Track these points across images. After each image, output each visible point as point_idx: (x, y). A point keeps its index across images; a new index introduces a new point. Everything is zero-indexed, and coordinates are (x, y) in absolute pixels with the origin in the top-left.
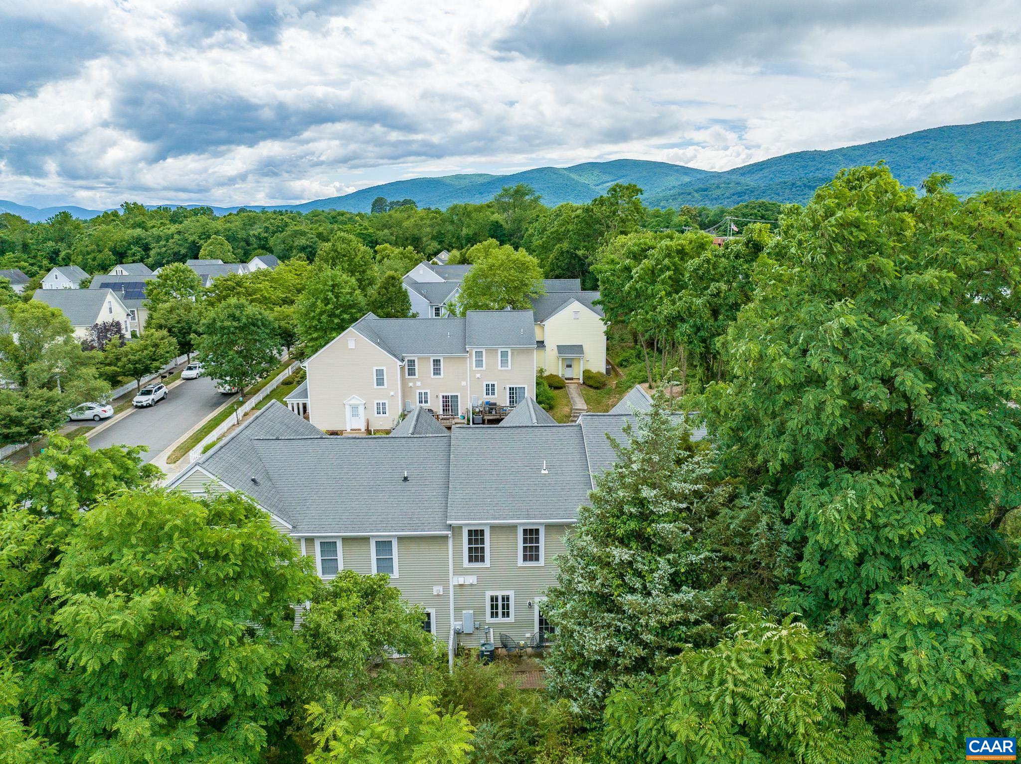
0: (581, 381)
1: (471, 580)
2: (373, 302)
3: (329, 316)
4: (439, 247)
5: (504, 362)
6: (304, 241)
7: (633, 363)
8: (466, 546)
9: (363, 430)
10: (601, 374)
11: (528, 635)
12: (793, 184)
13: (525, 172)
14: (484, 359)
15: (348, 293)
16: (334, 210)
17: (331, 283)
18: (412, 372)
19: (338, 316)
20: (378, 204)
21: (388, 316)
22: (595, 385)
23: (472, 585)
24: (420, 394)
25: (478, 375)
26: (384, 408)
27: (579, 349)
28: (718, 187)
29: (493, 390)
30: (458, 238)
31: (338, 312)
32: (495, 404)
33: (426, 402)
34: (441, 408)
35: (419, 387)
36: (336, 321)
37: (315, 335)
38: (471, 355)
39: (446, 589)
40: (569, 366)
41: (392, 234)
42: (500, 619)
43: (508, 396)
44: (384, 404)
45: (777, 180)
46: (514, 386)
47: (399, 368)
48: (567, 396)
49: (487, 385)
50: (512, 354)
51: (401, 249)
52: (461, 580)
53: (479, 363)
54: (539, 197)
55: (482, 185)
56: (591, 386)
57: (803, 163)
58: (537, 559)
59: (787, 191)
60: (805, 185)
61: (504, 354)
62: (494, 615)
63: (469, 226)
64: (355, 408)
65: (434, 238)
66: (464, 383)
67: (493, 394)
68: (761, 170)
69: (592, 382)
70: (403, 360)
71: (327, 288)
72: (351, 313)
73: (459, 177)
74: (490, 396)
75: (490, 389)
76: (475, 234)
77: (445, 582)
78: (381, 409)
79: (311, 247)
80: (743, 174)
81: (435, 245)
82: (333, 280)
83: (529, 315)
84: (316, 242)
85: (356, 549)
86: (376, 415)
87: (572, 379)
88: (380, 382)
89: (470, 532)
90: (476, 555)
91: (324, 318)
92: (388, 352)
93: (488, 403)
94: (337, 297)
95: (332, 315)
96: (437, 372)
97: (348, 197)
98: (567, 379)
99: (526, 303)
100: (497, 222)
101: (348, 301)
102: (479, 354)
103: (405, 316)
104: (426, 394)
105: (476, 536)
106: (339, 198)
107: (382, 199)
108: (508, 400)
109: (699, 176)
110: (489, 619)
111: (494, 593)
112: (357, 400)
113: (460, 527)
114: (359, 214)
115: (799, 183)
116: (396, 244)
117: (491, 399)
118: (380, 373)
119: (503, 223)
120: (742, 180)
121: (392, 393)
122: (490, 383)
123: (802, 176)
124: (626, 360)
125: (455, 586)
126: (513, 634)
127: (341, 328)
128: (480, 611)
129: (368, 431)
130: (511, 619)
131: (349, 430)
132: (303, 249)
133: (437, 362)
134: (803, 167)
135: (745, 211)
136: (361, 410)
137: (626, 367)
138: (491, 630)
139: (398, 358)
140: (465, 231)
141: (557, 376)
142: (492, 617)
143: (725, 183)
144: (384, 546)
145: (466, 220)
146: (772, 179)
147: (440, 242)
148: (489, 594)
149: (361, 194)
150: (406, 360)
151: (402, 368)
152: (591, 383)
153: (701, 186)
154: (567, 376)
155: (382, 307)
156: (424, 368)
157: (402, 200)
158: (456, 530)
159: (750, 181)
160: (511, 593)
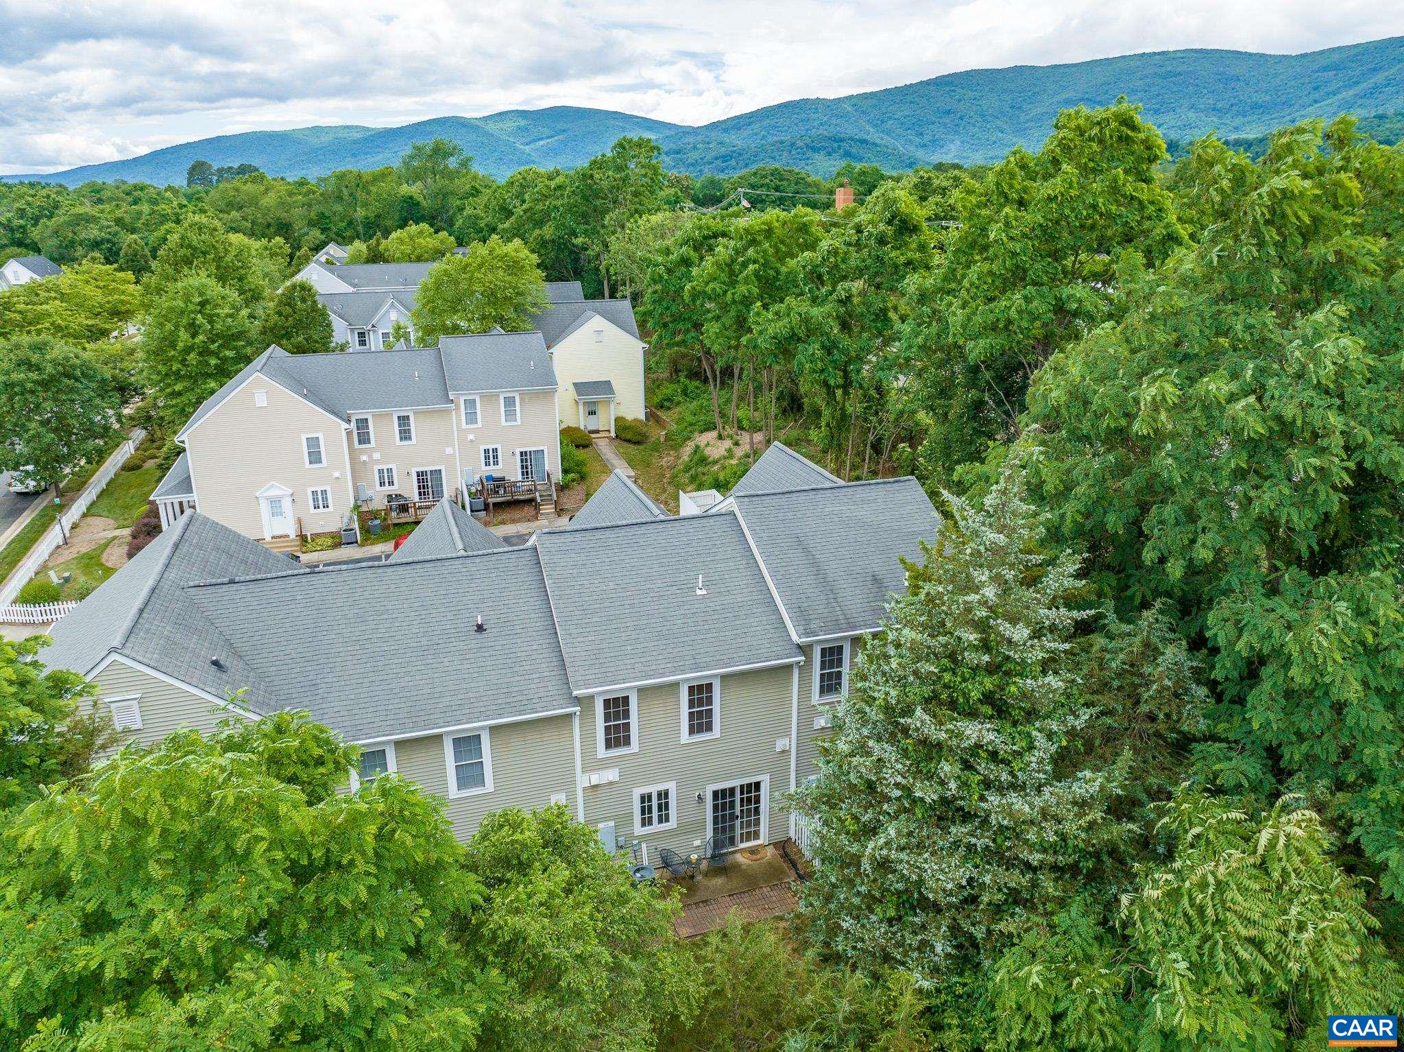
0: (613, 434)
1: (611, 775)
2: (271, 329)
3: (200, 354)
4: (323, 237)
5: (510, 414)
6: (96, 232)
7: (678, 403)
8: (600, 724)
9: (293, 536)
10: (640, 421)
11: (697, 843)
12: (793, 144)
13: (419, 124)
14: (478, 411)
15: (228, 316)
16: (124, 183)
17: (198, 300)
18: (364, 439)
19: (215, 354)
20: (198, 171)
21: (300, 350)
22: (635, 439)
23: (611, 783)
24: (381, 471)
25: (471, 437)
26: (325, 499)
27: (605, 387)
28: (695, 148)
29: (496, 457)
30: (350, 223)
31: (213, 347)
32: (503, 479)
33: (391, 483)
34: (416, 491)
35: (377, 462)
36: (213, 361)
37: (178, 387)
38: (457, 408)
39: (571, 796)
40: (593, 413)
41: (244, 219)
42: (656, 827)
43: (519, 464)
44: (324, 492)
45: (771, 139)
46: (528, 449)
47: (344, 434)
48: (598, 457)
49: (487, 451)
50: (522, 400)
51: (264, 241)
52: (595, 779)
53: (471, 417)
54: (469, 159)
55: (355, 142)
56: (629, 441)
57: (803, 116)
58: (709, 728)
59: (785, 154)
60: (807, 146)
61: (510, 402)
62: (646, 822)
63: (365, 205)
64: (275, 503)
65: (312, 224)
66: (449, 450)
67: (496, 463)
68: (750, 124)
69: (628, 435)
70: (349, 421)
71: (191, 307)
72: (235, 348)
73: (317, 130)
74: (492, 467)
75: (491, 456)
76: (378, 216)
77: (568, 784)
78: (320, 501)
79: (108, 241)
80: (726, 130)
81: (316, 234)
82: (201, 294)
83: (538, 338)
84: (116, 234)
85: (420, 758)
86: (312, 511)
87: (597, 432)
88: (315, 457)
89: (607, 702)
90: (617, 736)
91: (192, 357)
92: (325, 409)
93: (490, 478)
94: (211, 322)
95: (205, 352)
96: (405, 435)
97: (137, 161)
98: (591, 432)
99: (524, 321)
100: (411, 198)
101: (229, 328)
102: (470, 404)
103: (327, 350)
104: (390, 471)
105: (617, 707)
106: (123, 162)
107: (203, 164)
108: (519, 471)
109: (668, 133)
110: (638, 830)
111: (645, 790)
112: (279, 490)
113: (591, 698)
114: (170, 188)
115: (800, 143)
116: (252, 234)
117: (495, 471)
118: (313, 443)
119: (421, 199)
120: (726, 138)
121: (337, 474)
122: (491, 447)
123: (803, 133)
124: (669, 400)
125: (584, 789)
126: (675, 845)
127: (224, 373)
128: (623, 820)
129: (303, 538)
130: (673, 823)
131: (268, 539)
132: (96, 245)
133: (404, 420)
134: (802, 121)
135: (753, 180)
136: (287, 504)
137: (669, 408)
138: (644, 845)
139: (341, 418)
140: (360, 213)
141: (578, 429)
142: (643, 825)
143: (704, 142)
144: (467, 744)
145: (361, 196)
146: (764, 137)
147: (323, 230)
148: (638, 792)
149: (159, 158)
150: (353, 420)
151: (349, 434)
152: (629, 437)
153: (672, 146)
154: (590, 428)
155: (288, 335)
156: (384, 431)
157: (236, 166)
158: (585, 702)
159: (736, 140)
160: (671, 786)
